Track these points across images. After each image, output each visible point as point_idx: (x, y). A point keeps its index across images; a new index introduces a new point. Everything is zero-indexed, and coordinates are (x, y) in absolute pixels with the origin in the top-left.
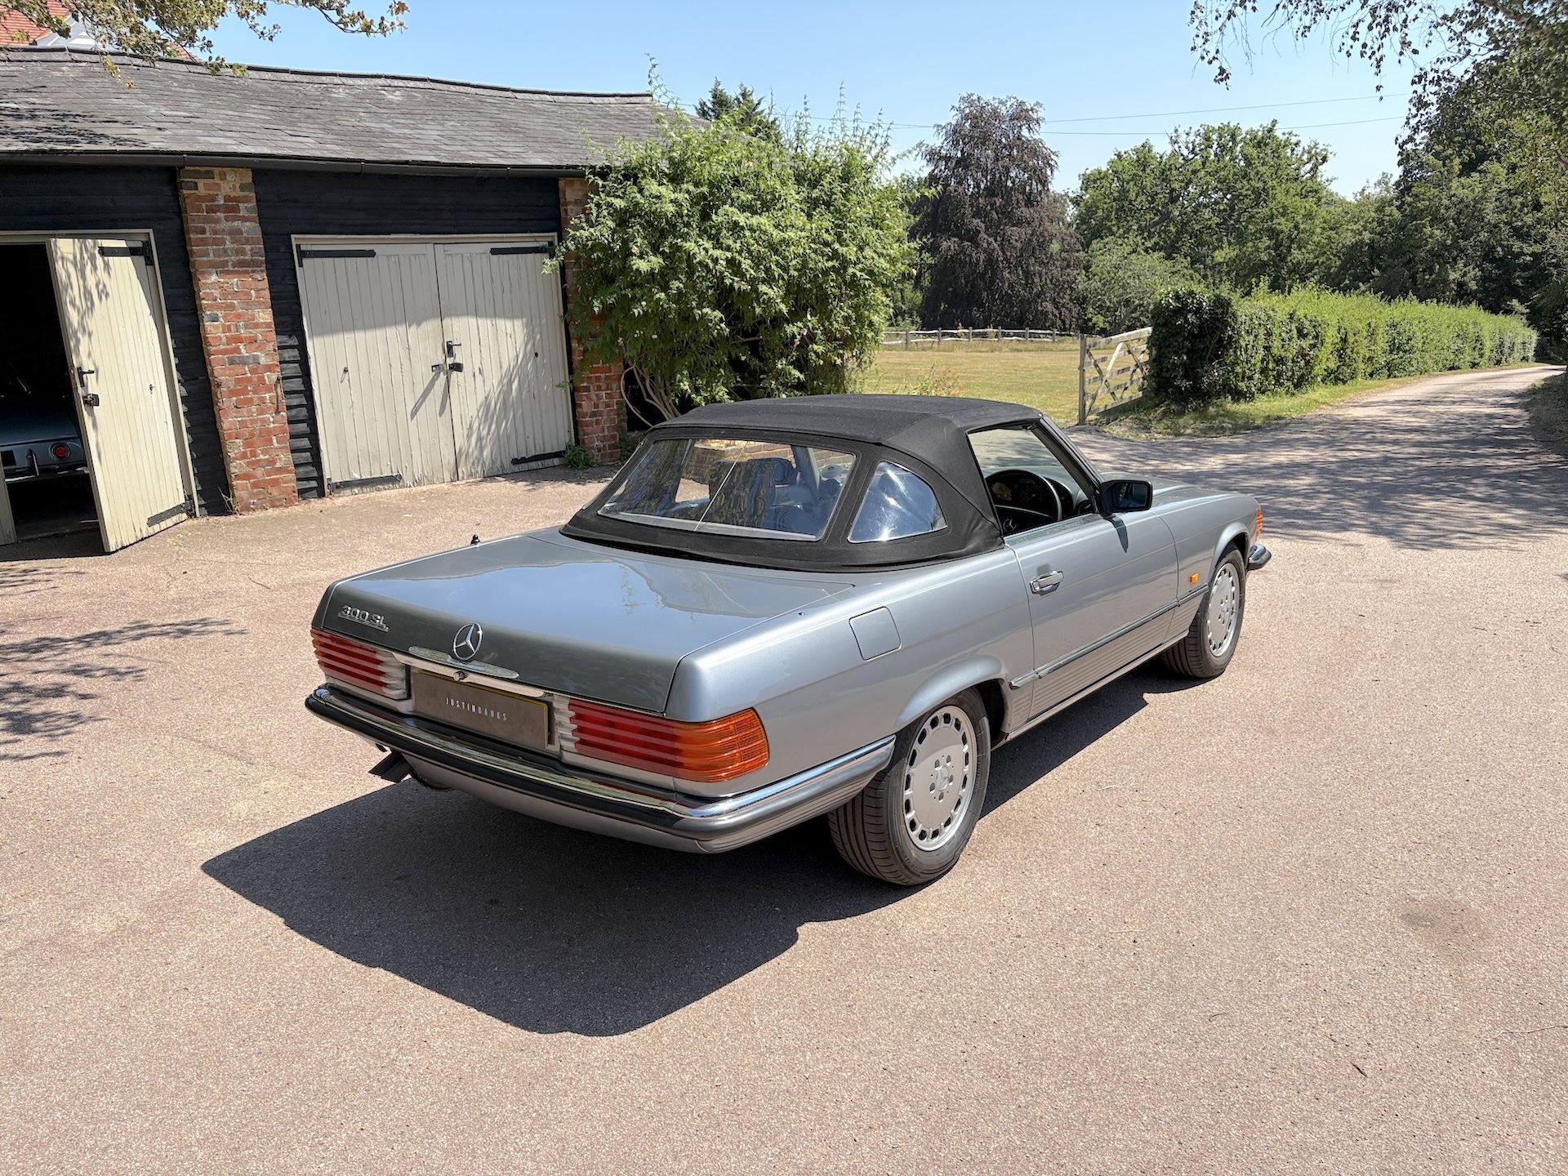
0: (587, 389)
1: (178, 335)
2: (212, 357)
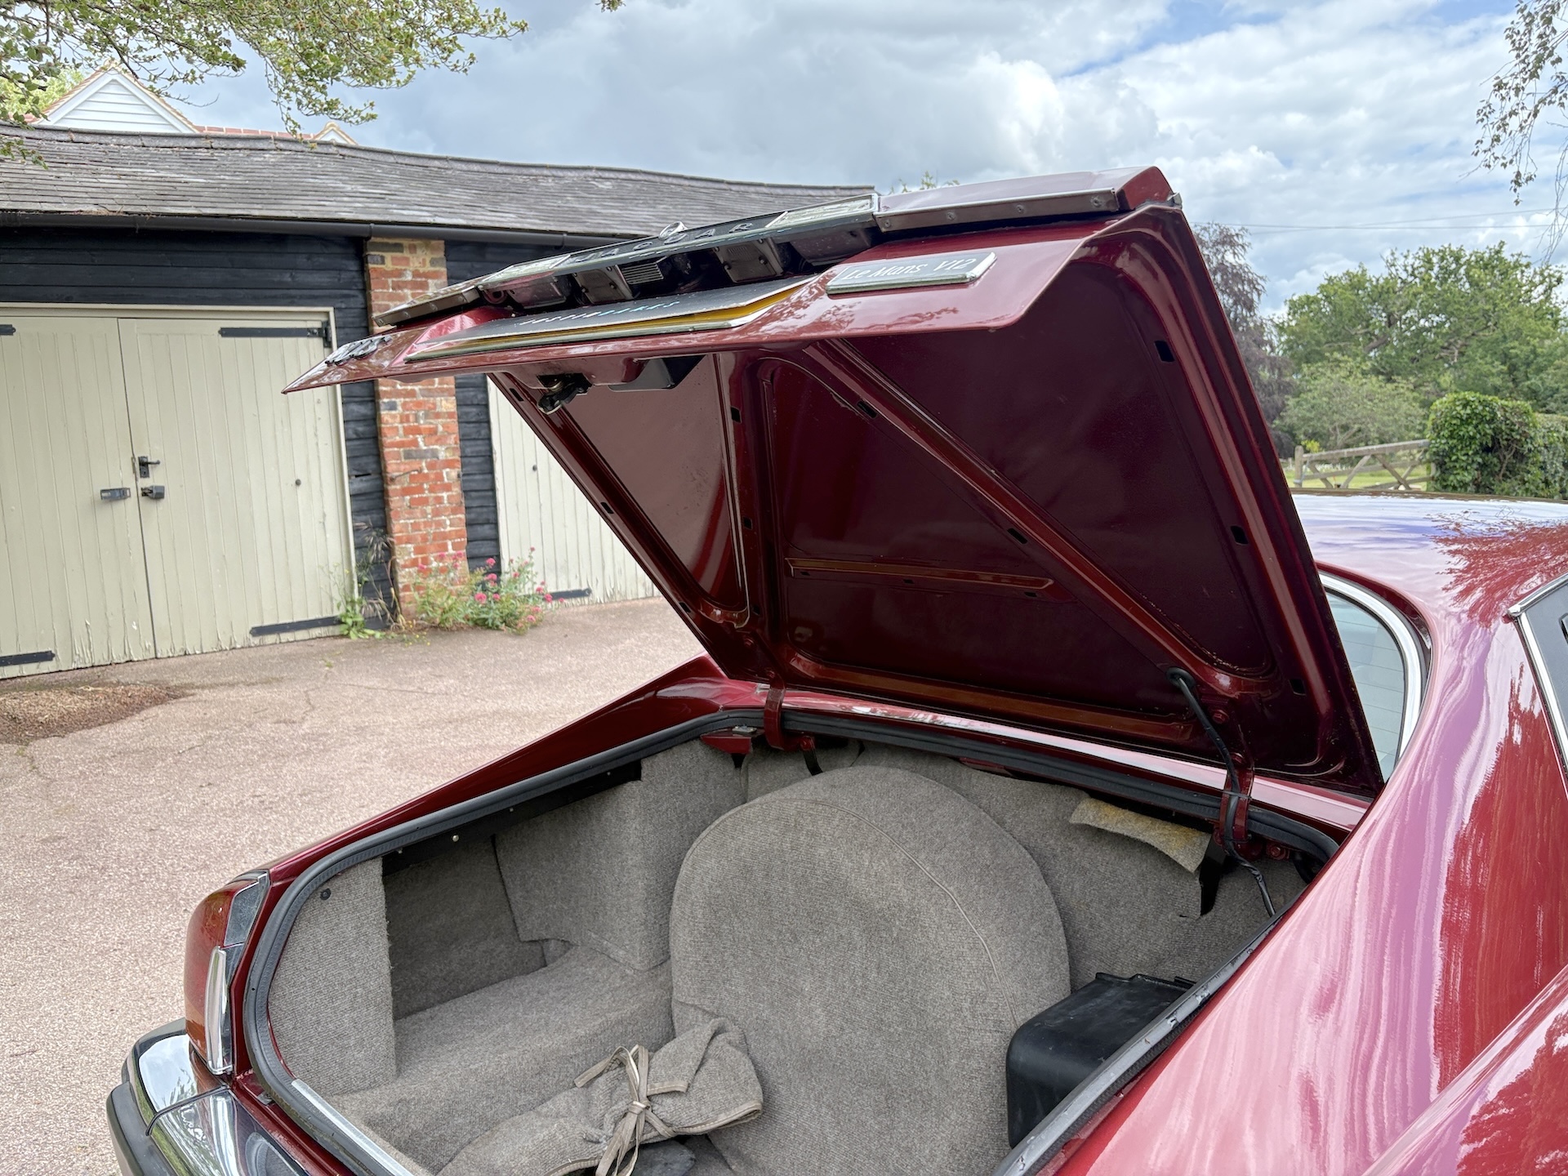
1: (352, 425)
2: (386, 450)
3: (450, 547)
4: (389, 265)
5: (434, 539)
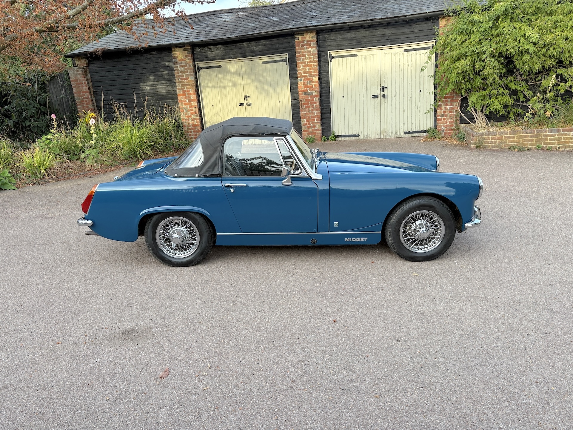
1: (292, 86)
2: (299, 92)
3: (316, 120)
4: (300, 40)
5: (311, 118)
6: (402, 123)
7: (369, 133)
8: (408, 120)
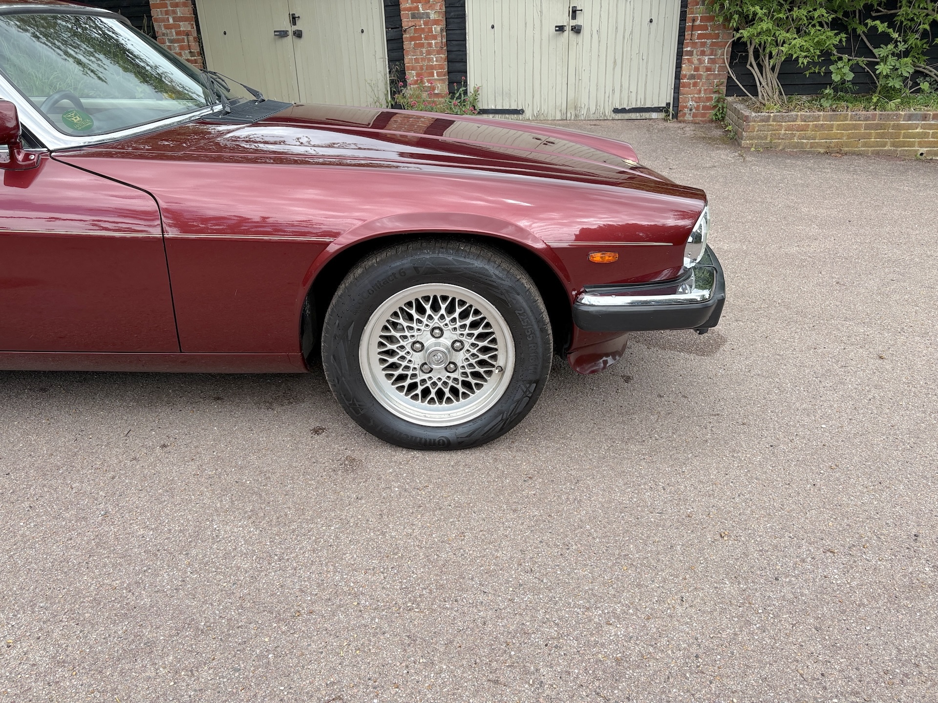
0: (690, 53)
2: (402, 12)
3: (435, 75)
5: (427, 69)
6: (609, 90)
7: (544, 108)
8: (623, 84)
